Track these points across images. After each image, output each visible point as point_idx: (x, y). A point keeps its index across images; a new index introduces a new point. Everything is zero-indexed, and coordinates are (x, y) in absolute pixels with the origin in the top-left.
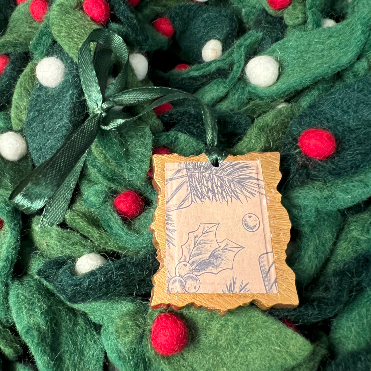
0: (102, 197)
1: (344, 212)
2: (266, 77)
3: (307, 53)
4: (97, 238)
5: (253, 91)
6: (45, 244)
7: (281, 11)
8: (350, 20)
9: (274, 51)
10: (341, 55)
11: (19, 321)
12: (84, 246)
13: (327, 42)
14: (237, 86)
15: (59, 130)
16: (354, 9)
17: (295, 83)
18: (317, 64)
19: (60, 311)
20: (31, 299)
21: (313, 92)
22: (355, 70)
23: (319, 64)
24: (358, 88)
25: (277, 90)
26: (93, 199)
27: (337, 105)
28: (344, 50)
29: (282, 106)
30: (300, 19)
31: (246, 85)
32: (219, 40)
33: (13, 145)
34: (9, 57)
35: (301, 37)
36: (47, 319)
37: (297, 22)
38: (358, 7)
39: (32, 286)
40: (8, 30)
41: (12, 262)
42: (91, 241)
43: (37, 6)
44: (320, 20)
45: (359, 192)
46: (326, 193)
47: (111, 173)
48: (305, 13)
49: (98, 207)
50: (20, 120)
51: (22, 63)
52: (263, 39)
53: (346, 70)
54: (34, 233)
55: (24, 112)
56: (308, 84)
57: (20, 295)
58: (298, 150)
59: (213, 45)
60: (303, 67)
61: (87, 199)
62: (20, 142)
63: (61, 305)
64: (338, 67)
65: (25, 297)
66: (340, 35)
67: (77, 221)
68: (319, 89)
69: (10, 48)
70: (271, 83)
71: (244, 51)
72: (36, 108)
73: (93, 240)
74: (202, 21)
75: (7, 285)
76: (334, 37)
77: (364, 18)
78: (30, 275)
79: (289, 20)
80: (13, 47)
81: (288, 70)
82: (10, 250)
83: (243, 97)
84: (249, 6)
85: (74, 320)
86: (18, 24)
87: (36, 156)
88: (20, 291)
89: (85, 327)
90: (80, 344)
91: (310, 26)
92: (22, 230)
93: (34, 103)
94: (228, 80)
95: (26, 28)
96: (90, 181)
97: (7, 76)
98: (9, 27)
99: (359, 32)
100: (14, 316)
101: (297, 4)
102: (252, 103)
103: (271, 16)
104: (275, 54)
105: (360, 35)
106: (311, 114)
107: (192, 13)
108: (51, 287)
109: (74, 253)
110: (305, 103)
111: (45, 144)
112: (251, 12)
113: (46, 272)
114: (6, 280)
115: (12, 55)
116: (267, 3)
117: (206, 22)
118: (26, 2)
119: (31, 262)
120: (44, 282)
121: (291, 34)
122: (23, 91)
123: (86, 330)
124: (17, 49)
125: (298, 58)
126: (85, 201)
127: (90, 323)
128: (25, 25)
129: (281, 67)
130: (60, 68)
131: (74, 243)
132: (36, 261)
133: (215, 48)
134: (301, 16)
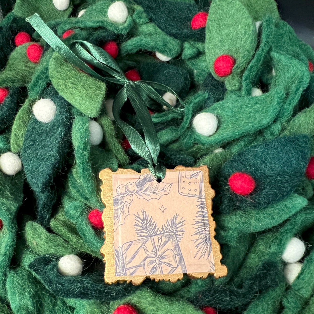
0: (80, 210)
1: (255, 235)
2: (208, 129)
3: (239, 114)
4: (74, 242)
5: (198, 138)
6: (36, 244)
7: (223, 78)
8: (270, 93)
9: (216, 109)
10: (262, 118)
11: (13, 301)
12: (66, 248)
13: (254, 107)
14: (186, 133)
15: (49, 159)
16: (275, 82)
17: (228, 135)
18: (245, 123)
19: (44, 295)
21: (241, 142)
22: (271, 129)
25: (215, 140)
26: (72, 212)
29: (218, 151)
30: (237, 87)
31: (193, 133)
33: (12, 163)
34: (8, 91)
35: (236, 101)
36: (34, 301)
37: (234, 88)
38: (279, 82)
39: (25, 275)
40: (8, 66)
41: (9, 257)
43: (33, 50)
46: (244, 219)
48: (241, 83)
49: (76, 218)
50: (19, 146)
51: (19, 96)
52: (208, 98)
54: (26, 234)
55: (21, 139)
56: (237, 137)
57: (15, 282)
58: (227, 187)
59: (170, 96)
60: (235, 124)
61: (68, 212)
62: (17, 161)
63: (45, 290)
65: (19, 284)
66: (263, 103)
67: (59, 228)
68: (245, 141)
69: (10, 83)
70: (211, 134)
71: (192, 107)
72: (32, 138)
73: (71, 243)
74: (163, 75)
75: (5, 275)
76: (259, 104)
78: (22, 266)
79: (228, 86)
80: (12, 82)
81: (224, 125)
83: (190, 142)
84: (200, 69)
85: (55, 302)
86: (16, 62)
88: (15, 279)
89: (63, 307)
91: (244, 93)
92: (17, 232)
93: (30, 134)
94: (180, 129)
95: (22, 66)
96: (70, 197)
97: (6, 106)
98: (8, 64)
99: (276, 103)
100: (9, 297)
101: (235, 75)
102: (196, 146)
103: (216, 80)
104: (216, 111)
105: (276, 105)
106: (239, 160)
107: (156, 69)
108: (38, 277)
109: (58, 252)
110: (235, 150)
111: (37, 168)
112: (201, 74)
113: (35, 266)
114: (5, 271)
115: (11, 89)
116: (213, 70)
117: (166, 77)
118: (23, 45)
119: (23, 257)
120: (33, 273)
121: (229, 96)
122: (21, 123)
123: (63, 309)
124: (15, 84)
125: (233, 117)
126: (66, 213)
127: (66, 305)
128: (22, 64)
129: (220, 123)
130: (52, 109)
131: (59, 245)
132: (28, 256)
133: (171, 98)
134: (237, 84)
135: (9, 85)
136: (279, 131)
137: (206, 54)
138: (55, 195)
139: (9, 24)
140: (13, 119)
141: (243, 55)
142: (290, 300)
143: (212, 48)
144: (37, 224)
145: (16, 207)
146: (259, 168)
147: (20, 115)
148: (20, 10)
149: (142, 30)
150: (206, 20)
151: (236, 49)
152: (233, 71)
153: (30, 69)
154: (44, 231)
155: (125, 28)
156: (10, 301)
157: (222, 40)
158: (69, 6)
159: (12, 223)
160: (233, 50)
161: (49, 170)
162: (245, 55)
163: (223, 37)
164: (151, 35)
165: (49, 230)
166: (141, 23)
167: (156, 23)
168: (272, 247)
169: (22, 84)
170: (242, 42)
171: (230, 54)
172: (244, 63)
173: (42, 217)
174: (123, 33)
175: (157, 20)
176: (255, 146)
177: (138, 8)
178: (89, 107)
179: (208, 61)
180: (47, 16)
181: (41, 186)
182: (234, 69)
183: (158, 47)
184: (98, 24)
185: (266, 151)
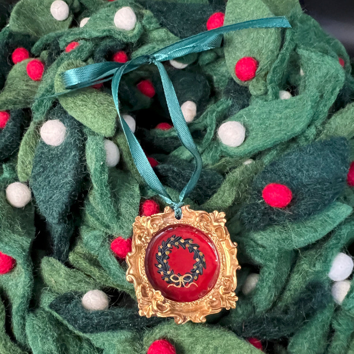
0: (100, 241)
2: (235, 139)
3: (268, 120)
4: (98, 276)
5: (225, 150)
6: (54, 282)
7: (247, 82)
8: (302, 96)
9: (241, 116)
10: (295, 124)
11: (35, 347)
12: (88, 283)
13: (284, 112)
14: (211, 146)
15: (64, 186)
16: (305, 82)
17: (259, 145)
18: (276, 131)
19: (68, 337)
21: (273, 151)
22: (306, 134)
23: (278, 130)
24: (310, 152)
25: (244, 150)
26: (92, 243)
27: (293, 164)
28: (298, 120)
29: (248, 162)
30: (262, 91)
31: (219, 145)
32: (194, 101)
33: (20, 194)
34: (9, 114)
35: (263, 106)
36: (58, 345)
37: (259, 93)
38: (309, 82)
39: (45, 317)
40: (6, 87)
42: (93, 279)
43: (34, 67)
44: (278, 93)
45: (310, 235)
46: (284, 235)
48: (266, 86)
49: (97, 249)
50: (27, 174)
51: (22, 119)
52: (232, 106)
54: (43, 271)
55: (29, 166)
56: (269, 146)
57: (35, 326)
58: (261, 201)
59: (189, 106)
60: (265, 132)
61: (87, 242)
62: (26, 191)
63: (69, 333)
64: (293, 134)
65: (40, 327)
66: (294, 107)
67: (80, 262)
68: (277, 150)
69: (11, 105)
71: (215, 116)
72: (41, 164)
73: (94, 278)
74: (179, 84)
75: (24, 318)
76: (289, 108)
77: (313, 96)
78: (41, 308)
79: (253, 91)
80: (13, 104)
81: (253, 134)
82: (27, 289)
83: (216, 155)
84: (219, 75)
85: (80, 345)
86: (15, 81)
87: (43, 208)
88: (34, 322)
91: (270, 97)
92: (34, 270)
93: (38, 159)
94: (204, 141)
95: (23, 86)
96: (88, 227)
97: (9, 131)
98: (7, 84)
99: (309, 107)
100: (30, 343)
101: (260, 78)
102: (223, 160)
103: (238, 85)
104: (242, 119)
105: (310, 109)
108: (60, 318)
109: (79, 289)
110: (266, 160)
111: (51, 198)
112: (221, 80)
113: (57, 306)
114: (23, 314)
115: (13, 112)
116: (235, 75)
117: (183, 85)
118: (22, 62)
119: (42, 296)
120: (55, 314)
121: (255, 102)
122: (28, 149)
123: (91, 352)
124: (16, 106)
125: (261, 124)
126: (86, 245)
127: (93, 347)
128: (22, 83)
129: (247, 131)
130: (62, 131)
131: (80, 281)
132: (46, 296)
133: (190, 108)
134: (263, 88)
135: (10, 107)
136: (314, 135)
137: (226, 57)
138: (71, 226)
139: (5, 41)
140: (19, 145)
141: (266, 56)
142: (341, 322)
143: (232, 51)
144: (54, 260)
145: (29, 242)
146: (295, 177)
147: (26, 139)
148: (15, 24)
149: (152, 36)
150: (223, 20)
151: (259, 50)
152: (257, 74)
153: (31, 88)
154: (63, 266)
155: (135, 36)
156: (32, 347)
157: (242, 41)
158: (69, 15)
159: (27, 260)
160: (256, 51)
161: (65, 199)
162: (268, 55)
163: (244, 38)
164: (163, 41)
165: (68, 265)
166: (151, 28)
167: (168, 28)
168: (316, 265)
169: (24, 106)
170: (265, 42)
171: (251, 56)
172: (268, 64)
173: (60, 251)
174: (133, 41)
175: (169, 25)
176: (288, 154)
177: (147, 13)
178: (103, 126)
179: (228, 65)
180: (45, 29)
181: (57, 217)
182: (258, 72)
184: (105, 34)
185: (301, 157)
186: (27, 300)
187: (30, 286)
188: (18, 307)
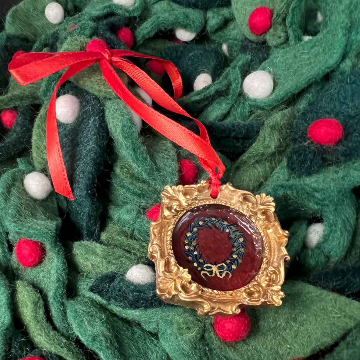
0: (134, 213)
3: (296, 64)
5: (254, 103)
7: (263, 35)
9: (265, 68)
10: (327, 58)
12: (130, 259)
13: (311, 52)
14: (238, 102)
18: (307, 70)
19: (117, 322)
20: (89, 312)
21: (307, 95)
22: (341, 69)
23: (310, 69)
24: (350, 80)
26: (126, 217)
27: (334, 99)
30: (282, 38)
31: (246, 100)
33: (39, 182)
34: (17, 110)
35: (287, 52)
37: (279, 41)
39: (87, 302)
40: (10, 88)
41: (64, 283)
42: (134, 253)
44: (301, 36)
46: (341, 174)
47: (139, 190)
48: (286, 32)
49: (132, 223)
52: (252, 60)
53: (333, 71)
55: (45, 151)
56: (303, 86)
57: (78, 310)
58: (308, 141)
59: (203, 78)
61: (120, 218)
63: (116, 317)
64: (327, 68)
66: (322, 43)
67: (115, 238)
68: (312, 92)
69: (18, 101)
70: (269, 93)
74: (188, 60)
75: (63, 304)
76: (317, 46)
77: (343, 23)
79: (271, 42)
80: (20, 100)
81: (281, 80)
82: (61, 272)
83: (245, 110)
84: (231, 39)
85: (131, 329)
88: (76, 307)
90: (143, 349)
91: (293, 42)
92: (65, 255)
94: (230, 96)
97: (19, 125)
101: (278, 26)
102: (254, 115)
105: (341, 37)
108: (104, 302)
113: (99, 286)
114: (62, 300)
115: (20, 108)
117: (193, 60)
119: (79, 283)
120: (97, 298)
123: (144, 336)
124: (24, 102)
125: (288, 69)
127: (146, 331)
131: (119, 257)
132: (84, 282)
133: (205, 80)
134: (283, 35)
135: (18, 103)
137: (236, 17)
138: (99, 203)
139: (4, 44)
143: (242, 7)
145: (55, 224)
147: (38, 123)
148: (12, 27)
149: (155, 10)
152: (273, 22)
153: (36, 85)
154: (98, 245)
155: (137, 9)
166: (153, 2)
169: (31, 101)
171: (264, 6)
172: (284, 8)
173: (91, 231)
174: (136, 14)
176: (327, 90)
182: (274, 20)
183: (179, 20)
184: (105, 11)
186: (64, 285)
187: (64, 270)
188: (55, 293)
